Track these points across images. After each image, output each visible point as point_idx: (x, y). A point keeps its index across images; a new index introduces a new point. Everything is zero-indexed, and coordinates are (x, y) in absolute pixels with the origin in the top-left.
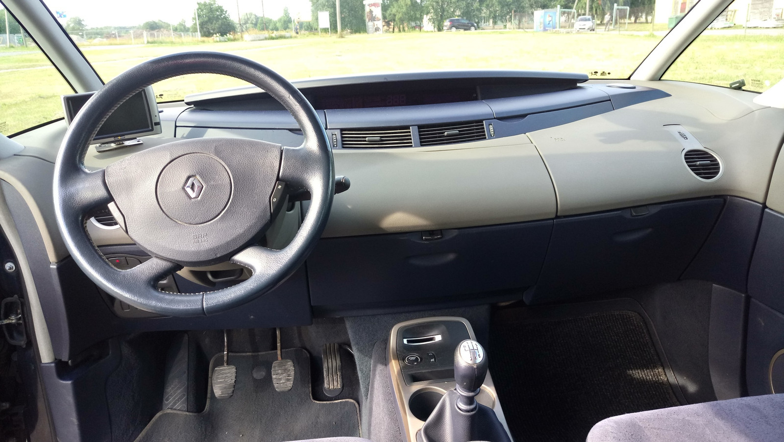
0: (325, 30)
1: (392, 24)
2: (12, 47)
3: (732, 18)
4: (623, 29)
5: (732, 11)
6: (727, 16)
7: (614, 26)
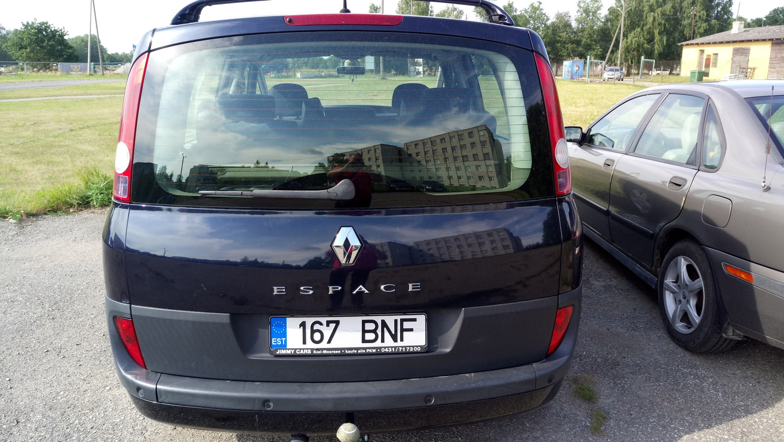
0: (371, 71)
1: (434, 68)
2: (92, 75)
3: (751, 75)
4: (649, 80)
5: (752, 69)
6: (747, 73)
7: (641, 77)
